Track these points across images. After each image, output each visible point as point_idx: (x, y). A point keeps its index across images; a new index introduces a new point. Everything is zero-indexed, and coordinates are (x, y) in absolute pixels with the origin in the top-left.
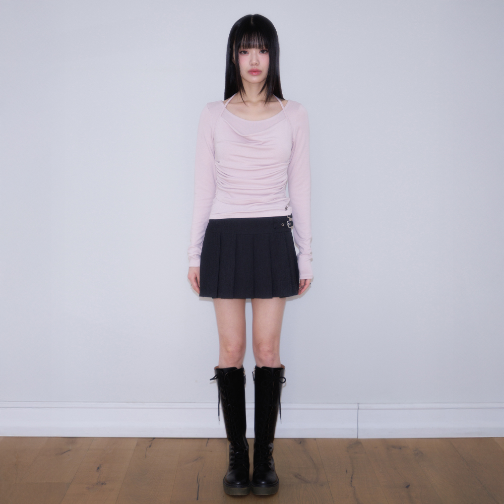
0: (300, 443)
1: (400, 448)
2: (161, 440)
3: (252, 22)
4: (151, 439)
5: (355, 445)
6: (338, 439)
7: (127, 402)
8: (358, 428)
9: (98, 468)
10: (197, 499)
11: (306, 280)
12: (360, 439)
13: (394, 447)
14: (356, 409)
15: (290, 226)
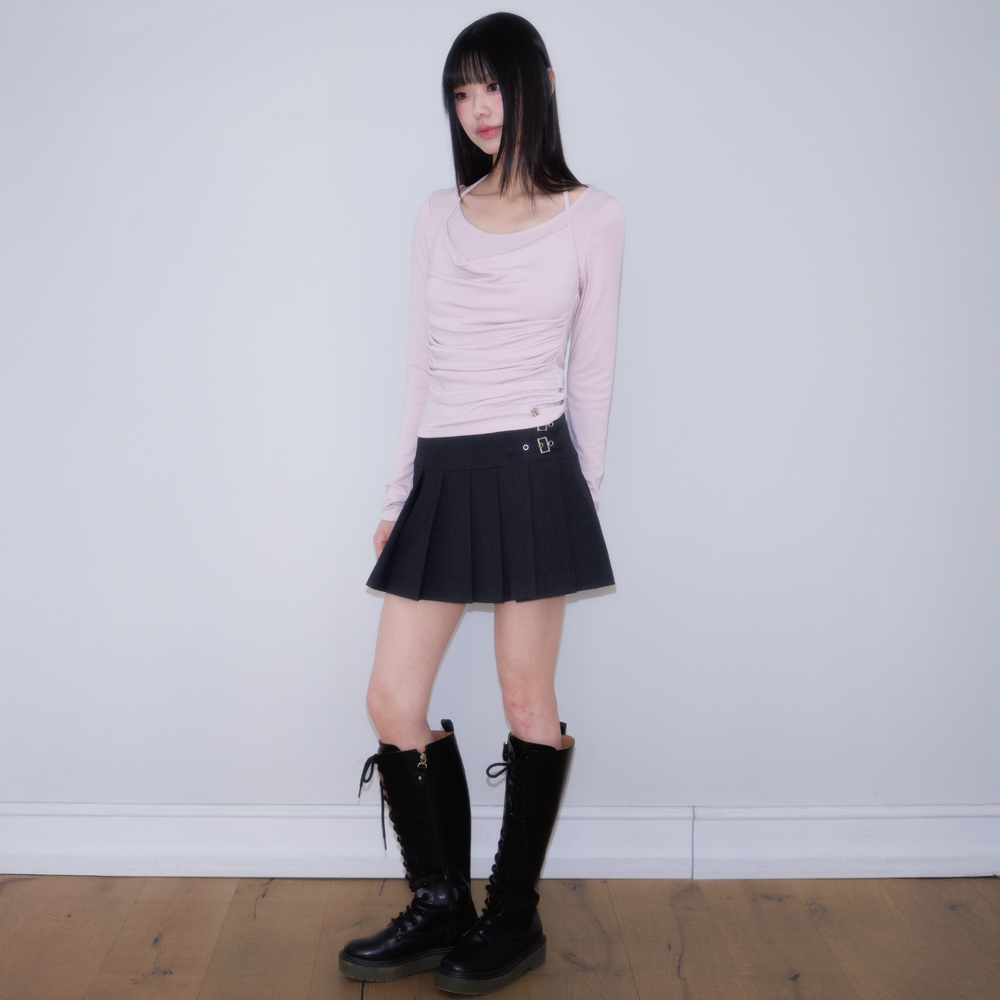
0: (574, 888)
1: (780, 900)
2: (286, 882)
4: (267, 881)
5: (687, 893)
6: (652, 880)
7: (217, 804)
8: (693, 858)
9: (156, 940)
12: (697, 881)
13: (767, 897)
14: (688, 819)
15: (545, 448)
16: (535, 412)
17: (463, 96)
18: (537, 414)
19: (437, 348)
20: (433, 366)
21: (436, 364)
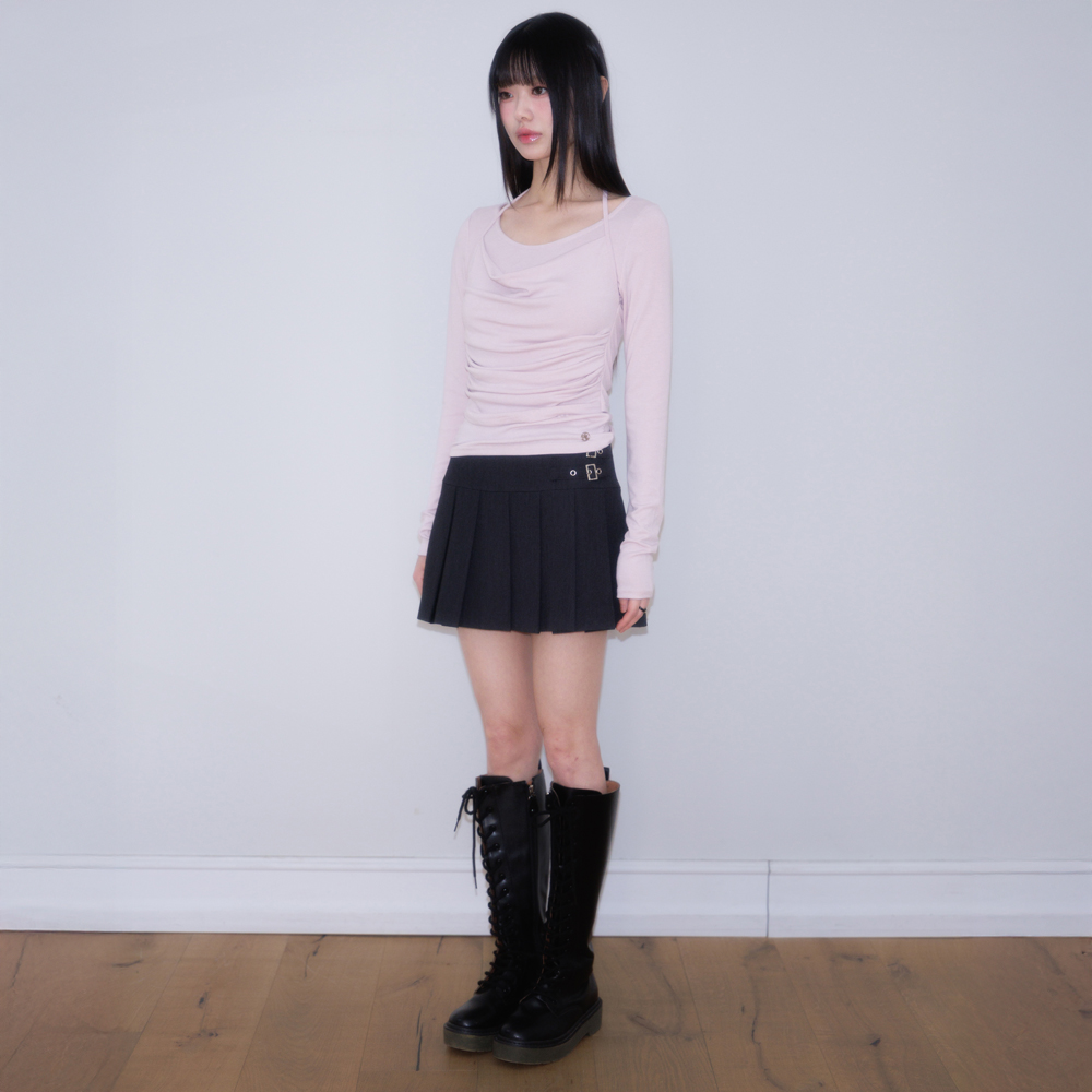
0: (643, 947)
1: (861, 960)
2: (340, 938)
4: (319, 938)
5: (761, 952)
6: (725, 938)
7: (266, 857)
8: (768, 915)
9: (202, 1000)
10: (418, 1069)
11: (629, 600)
12: (773, 940)
13: (846, 957)
14: (763, 874)
15: (593, 476)
16: (585, 437)
17: (507, 95)
18: (587, 439)
19: (475, 370)
20: (471, 388)
21: (474, 386)
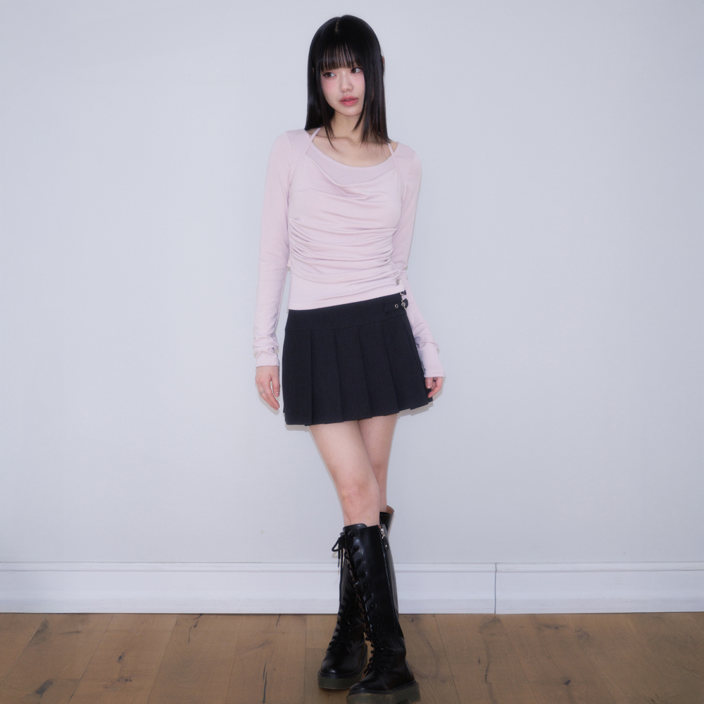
0: (412, 621)
1: (557, 628)
2: (211, 616)
3: (336, 30)
4: (198, 616)
5: (491, 623)
6: (467, 614)
8: (495, 599)
9: (120, 658)
10: (264, 702)
12: (499, 615)
13: (548, 626)
14: (491, 572)
17: (330, 75)
